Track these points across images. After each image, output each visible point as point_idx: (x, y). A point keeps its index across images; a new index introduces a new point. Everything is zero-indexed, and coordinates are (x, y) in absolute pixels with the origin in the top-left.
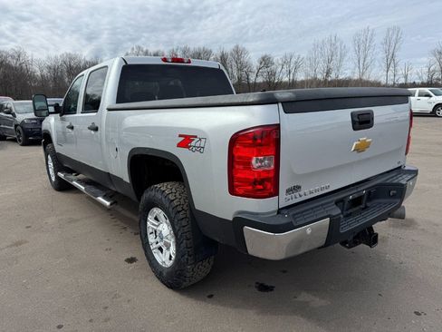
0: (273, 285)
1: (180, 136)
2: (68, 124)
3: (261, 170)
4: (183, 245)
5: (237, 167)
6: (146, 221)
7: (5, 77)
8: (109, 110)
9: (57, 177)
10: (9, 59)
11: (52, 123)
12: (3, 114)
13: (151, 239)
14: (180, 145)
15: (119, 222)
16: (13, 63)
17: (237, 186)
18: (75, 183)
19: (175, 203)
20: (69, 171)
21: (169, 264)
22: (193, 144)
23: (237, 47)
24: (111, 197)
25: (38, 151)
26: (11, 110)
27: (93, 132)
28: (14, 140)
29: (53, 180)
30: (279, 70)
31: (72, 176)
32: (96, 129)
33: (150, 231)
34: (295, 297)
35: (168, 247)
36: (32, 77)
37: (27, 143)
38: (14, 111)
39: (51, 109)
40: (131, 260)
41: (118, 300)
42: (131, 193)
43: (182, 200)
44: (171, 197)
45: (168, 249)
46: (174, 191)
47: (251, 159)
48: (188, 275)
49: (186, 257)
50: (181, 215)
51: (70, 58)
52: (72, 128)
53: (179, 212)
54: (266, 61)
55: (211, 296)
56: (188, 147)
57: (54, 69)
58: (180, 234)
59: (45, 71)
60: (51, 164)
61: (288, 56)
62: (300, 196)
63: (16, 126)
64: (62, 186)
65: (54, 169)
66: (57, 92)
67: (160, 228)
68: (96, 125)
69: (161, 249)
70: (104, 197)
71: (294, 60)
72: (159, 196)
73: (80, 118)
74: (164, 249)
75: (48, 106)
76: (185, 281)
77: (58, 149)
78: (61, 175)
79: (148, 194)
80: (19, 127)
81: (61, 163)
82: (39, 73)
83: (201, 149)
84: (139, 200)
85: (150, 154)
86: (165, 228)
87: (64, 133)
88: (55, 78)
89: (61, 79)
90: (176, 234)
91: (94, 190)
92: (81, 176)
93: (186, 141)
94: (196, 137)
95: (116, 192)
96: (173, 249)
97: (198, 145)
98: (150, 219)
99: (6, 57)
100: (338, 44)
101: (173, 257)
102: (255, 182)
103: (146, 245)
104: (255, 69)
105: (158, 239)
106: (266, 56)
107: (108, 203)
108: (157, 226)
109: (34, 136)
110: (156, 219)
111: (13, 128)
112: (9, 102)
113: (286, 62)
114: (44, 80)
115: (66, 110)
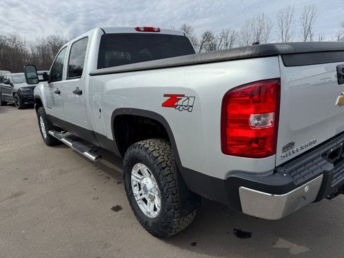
0: (250, 232)
1: (165, 96)
2: (55, 90)
3: (258, 128)
4: (170, 199)
5: (231, 125)
6: (130, 174)
7: (4, 56)
8: (91, 75)
9: (49, 135)
10: (7, 42)
11: (42, 89)
12: (3, 84)
13: (136, 191)
14: (165, 105)
15: (103, 173)
16: (11, 45)
17: (231, 145)
18: (64, 140)
19: (160, 159)
20: (58, 130)
21: (154, 215)
22: (180, 103)
23: (185, 25)
24: (95, 151)
25: (32, 113)
26: (9, 80)
27: (77, 96)
28: (13, 105)
29: (45, 137)
30: (219, 42)
31: (61, 134)
32: (80, 93)
33: (134, 183)
34: (274, 244)
35: (153, 199)
36: (25, 55)
37: (23, 107)
38: (11, 81)
39: (41, 77)
40: (117, 209)
41: (109, 249)
42: (115, 149)
43: (166, 157)
44: (155, 154)
45: (152, 200)
46: (157, 148)
47: (249, 116)
48: (174, 227)
49: (172, 210)
50: (166, 172)
51: (54, 40)
52: (59, 93)
53: (164, 168)
54: (208, 36)
55: (194, 244)
56: (175, 107)
57: (42, 49)
58: (165, 189)
59: (36, 50)
60: (43, 124)
61: (226, 32)
62: (293, 153)
63: (14, 93)
64: (53, 142)
65: (46, 128)
66: (46, 67)
67: (144, 182)
68: (80, 89)
69: (144, 200)
70: (90, 152)
71: (230, 35)
72: (143, 153)
73: (66, 84)
74: (148, 200)
75: (38, 75)
76: (171, 232)
77: (48, 111)
78: (52, 133)
79: (131, 151)
80: (16, 95)
81: (51, 123)
82: (31, 52)
83: (189, 108)
84: (123, 156)
85: (134, 114)
86: (149, 182)
87: (53, 98)
88: (43, 56)
89: (48, 56)
90: (161, 189)
91: (80, 146)
92: (68, 133)
93: (172, 100)
94: (183, 96)
95: (100, 148)
96: (158, 202)
97: (185, 103)
98: (134, 174)
99: (4, 41)
100: (265, 20)
101: (159, 209)
102: (251, 141)
103: (130, 196)
104: (199, 43)
105: (142, 191)
106: (208, 32)
107: (93, 158)
108: (141, 180)
109: (29, 101)
110: (140, 173)
111: (12, 95)
112: (8, 75)
113: (224, 36)
114: (35, 57)
115: (53, 77)
